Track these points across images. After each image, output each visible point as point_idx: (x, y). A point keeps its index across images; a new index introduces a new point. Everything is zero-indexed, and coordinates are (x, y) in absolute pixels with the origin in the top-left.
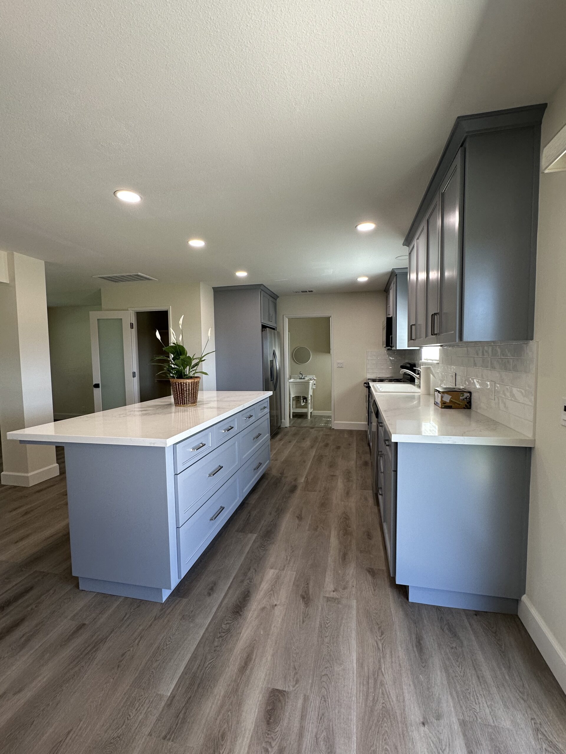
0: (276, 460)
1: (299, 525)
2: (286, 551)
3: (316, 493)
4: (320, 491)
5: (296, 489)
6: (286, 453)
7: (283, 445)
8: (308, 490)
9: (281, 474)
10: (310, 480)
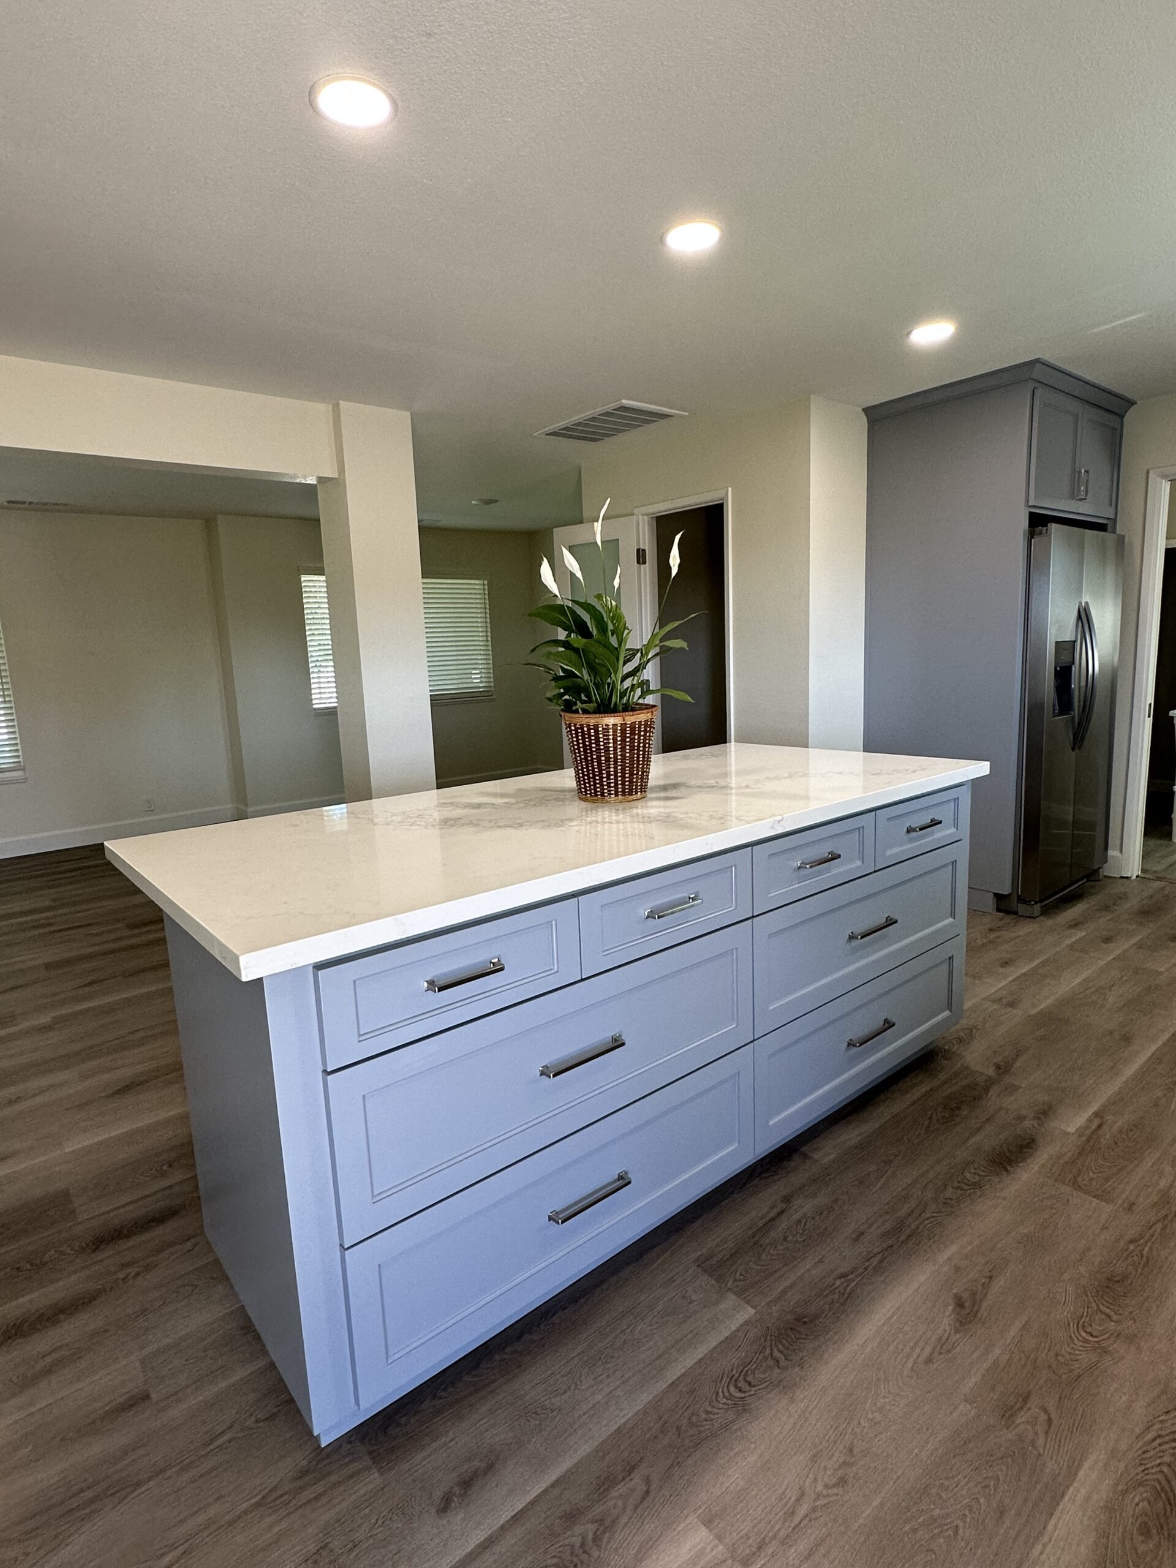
0: (1012, 1004)
1: (943, 1347)
2: (814, 1458)
3: (1108, 1208)
4: (1130, 1207)
5: (1024, 1159)
6: (1069, 983)
7: (1071, 947)
8: (1075, 1185)
9: (998, 1067)
10: (1107, 1136)
